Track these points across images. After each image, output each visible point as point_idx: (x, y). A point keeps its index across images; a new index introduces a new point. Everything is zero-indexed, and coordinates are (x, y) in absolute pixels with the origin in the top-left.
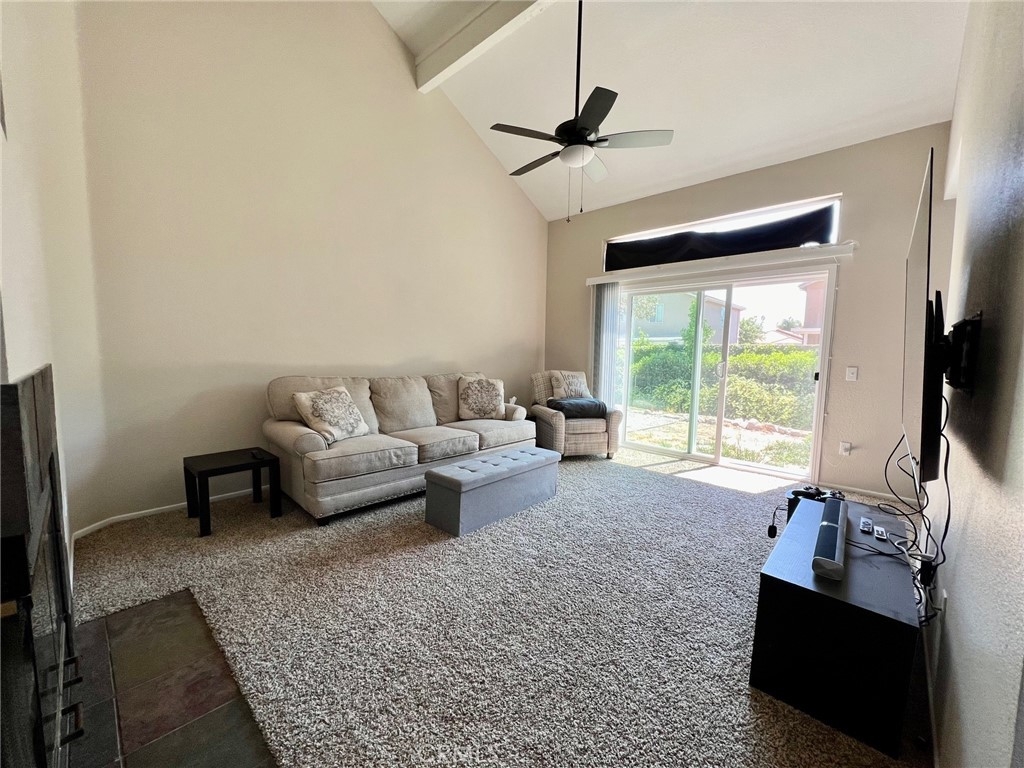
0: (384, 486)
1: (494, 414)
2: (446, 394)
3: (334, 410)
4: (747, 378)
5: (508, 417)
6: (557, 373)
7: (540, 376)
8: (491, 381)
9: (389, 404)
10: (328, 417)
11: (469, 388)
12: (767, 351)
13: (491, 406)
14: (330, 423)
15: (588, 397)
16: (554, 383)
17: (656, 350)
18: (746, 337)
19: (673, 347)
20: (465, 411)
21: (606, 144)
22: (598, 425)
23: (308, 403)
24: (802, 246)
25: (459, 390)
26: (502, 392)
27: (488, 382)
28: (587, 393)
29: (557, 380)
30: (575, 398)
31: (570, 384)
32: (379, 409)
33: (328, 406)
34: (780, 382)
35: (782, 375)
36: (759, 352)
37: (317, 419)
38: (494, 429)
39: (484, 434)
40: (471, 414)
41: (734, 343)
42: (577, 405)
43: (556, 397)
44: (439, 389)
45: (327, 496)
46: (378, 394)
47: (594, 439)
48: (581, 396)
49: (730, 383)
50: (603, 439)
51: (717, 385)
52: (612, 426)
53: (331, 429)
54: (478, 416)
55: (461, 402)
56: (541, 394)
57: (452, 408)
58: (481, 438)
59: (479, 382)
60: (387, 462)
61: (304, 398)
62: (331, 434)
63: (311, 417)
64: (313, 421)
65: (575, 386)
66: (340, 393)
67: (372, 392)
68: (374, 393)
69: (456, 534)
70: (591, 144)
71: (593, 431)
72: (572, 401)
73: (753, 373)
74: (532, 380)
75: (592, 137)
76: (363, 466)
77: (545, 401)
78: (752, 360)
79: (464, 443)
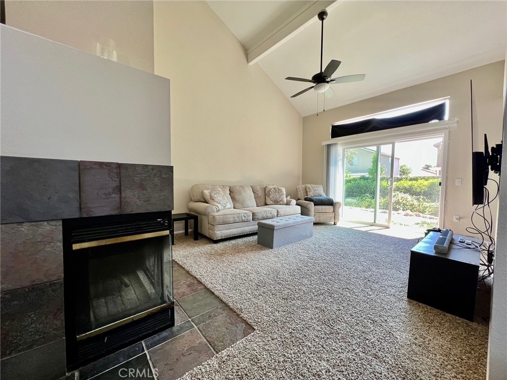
0: (239, 229)
1: (281, 202)
2: (260, 193)
3: (218, 197)
4: (405, 193)
5: (288, 204)
6: (309, 185)
7: (301, 187)
8: (280, 188)
9: (237, 197)
10: (216, 200)
11: (270, 191)
12: (416, 179)
13: (280, 199)
14: (217, 202)
15: (324, 196)
16: (308, 190)
17: (355, 180)
18: (404, 172)
19: (363, 178)
20: (268, 201)
21: (334, 82)
22: (330, 208)
23: (208, 194)
24: (430, 122)
25: (266, 192)
26: (285, 193)
27: (279, 189)
28: (324, 195)
29: (309, 188)
30: (318, 196)
31: (315, 190)
32: (233, 199)
33: (216, 196)
34: (423, 195)
35: (424, 192)
36: (411, 180)
37: (212, 201)
38: (283, 209)
39: (278, 210)
40: (272, 202)
41: (396, 175)
42: (319, 200)
43: (309, 196)
44: (257, 191)
45: (218, 231)
46: (233, 193)
47: (328, 215)
48: (321, 196)
49: (395, 196)
50: (332, 215)
51: (387, 197)
52: (336, 209)
53: (217, 205)
54: (274, 203)
55: (267, 197)
56: (301, 195)
57: (263, 200)
58: (278, 211)
59: (274, 189)
60: (241, 219)
61: (207, 192)
62: (218, 207)
63: (210, 200)
64: (211, 201)
65: (318, 191)
66: (219, 191)
67: (230, 192)
68: (231, 192)
69: (272, 248)
70: (328, 82)
71: (327, 211)
72: (317, 198)
73: (408, 191)
74: (296, 189)
75: (329, 79)
76: (232, 220)
77: (303, 198)
78: (407, 184)
79: (271, 213)
